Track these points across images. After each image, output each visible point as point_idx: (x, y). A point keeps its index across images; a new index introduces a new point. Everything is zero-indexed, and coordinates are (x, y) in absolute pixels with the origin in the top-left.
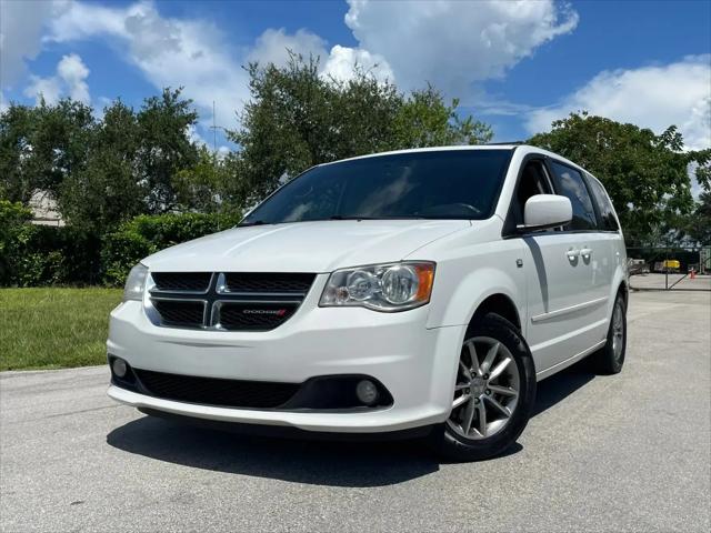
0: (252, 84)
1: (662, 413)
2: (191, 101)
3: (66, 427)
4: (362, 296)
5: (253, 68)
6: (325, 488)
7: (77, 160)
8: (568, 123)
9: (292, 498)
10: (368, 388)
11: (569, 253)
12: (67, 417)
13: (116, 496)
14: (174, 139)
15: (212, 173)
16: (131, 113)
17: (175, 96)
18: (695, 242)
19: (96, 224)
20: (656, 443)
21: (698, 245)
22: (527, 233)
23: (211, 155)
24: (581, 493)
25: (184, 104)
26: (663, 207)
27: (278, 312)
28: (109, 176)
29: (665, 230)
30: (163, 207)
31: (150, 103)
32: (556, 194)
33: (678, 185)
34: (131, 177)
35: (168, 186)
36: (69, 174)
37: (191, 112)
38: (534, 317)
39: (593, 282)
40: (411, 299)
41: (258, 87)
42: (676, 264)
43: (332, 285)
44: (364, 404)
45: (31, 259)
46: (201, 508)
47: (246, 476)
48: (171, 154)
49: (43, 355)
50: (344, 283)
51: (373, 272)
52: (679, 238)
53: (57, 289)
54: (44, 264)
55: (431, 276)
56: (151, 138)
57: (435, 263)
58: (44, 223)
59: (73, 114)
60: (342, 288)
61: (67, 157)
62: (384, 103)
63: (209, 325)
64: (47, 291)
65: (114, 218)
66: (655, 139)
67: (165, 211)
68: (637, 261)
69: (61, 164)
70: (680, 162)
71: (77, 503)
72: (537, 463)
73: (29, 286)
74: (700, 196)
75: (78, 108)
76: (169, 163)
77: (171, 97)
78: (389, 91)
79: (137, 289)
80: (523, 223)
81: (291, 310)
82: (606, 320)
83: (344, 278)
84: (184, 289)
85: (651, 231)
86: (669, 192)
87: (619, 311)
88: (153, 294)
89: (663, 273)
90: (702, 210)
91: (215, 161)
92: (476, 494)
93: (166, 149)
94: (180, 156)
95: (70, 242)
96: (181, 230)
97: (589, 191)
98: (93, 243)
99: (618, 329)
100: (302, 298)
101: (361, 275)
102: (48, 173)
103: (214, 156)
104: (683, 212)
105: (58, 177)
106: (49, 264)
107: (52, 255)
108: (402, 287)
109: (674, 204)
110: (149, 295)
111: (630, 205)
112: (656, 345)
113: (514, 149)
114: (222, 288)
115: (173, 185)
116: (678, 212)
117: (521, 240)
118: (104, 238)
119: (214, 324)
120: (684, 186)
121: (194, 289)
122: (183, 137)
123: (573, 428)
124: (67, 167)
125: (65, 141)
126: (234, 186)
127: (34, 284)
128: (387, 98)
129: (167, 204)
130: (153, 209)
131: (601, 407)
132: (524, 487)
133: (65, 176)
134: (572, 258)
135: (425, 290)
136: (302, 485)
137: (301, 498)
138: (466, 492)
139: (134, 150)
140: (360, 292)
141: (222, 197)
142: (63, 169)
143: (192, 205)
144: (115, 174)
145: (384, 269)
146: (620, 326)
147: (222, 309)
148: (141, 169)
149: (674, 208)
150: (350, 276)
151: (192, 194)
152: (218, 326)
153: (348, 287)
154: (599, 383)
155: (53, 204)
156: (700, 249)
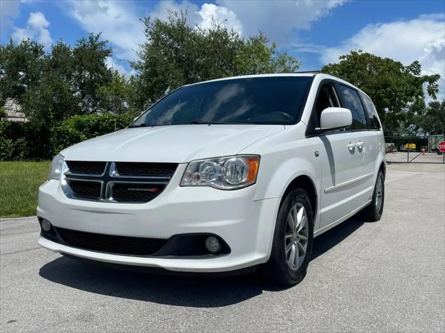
0: (146, 31)
1: (407, 249)
2: (107, 41)
3: (14, 262)
4: (210, 179)
5: (147, 21)
6: (184, 308)
7: (34, 79)
8: (349, 57)
9: (160, 315)
10: (214, 242)
11: (349, 145)
12: (16, 255)
13: (39, 315)
14: (96, 66)
15: (122, 88)
16: (69, 49)
17: (97, 38)
18: (426, 133)
19: (47, 121)
20: (404, 271)
21: (428, 135)
22: (322, 133)
23: (121, 76)
24: (355, 309)
25: (103, 43)
26: (406, 110)
27: (152, 190)
28: (54, 90)
29: (407, 125)
30: (91, 110)
31: (81, 43)
32: (342, 107)
33: (417, 97)
34: (69, 91)
35: (94, 96)
36: (29, 89)
37: (108, 48)
38: (326, 189)
39: (363, 160)
40: (244, 180)
41: (150, 33)
42: (413, 146)
43: (189, 171)
44: (211, 253)
45: (5, 143)
46: (97, 325)
47: (130, 300)
48: (95, 76)
49: (8, 208)
50: (197, 170)
51: (217, 162)
52: (416, 130)
53: (22, 163)
54: (14, 147)
55: (257, 164)
56: (82, 65)
57: (260, 156)
58: (13, 120)
59: (31, 49)
60: (196, 174)
61: (27, 77)
62: (232, 43)
63: (105, 198)
64: (15, 164)
65: (59, 117)
66: (403, 68)
67: (91, 113)
68: (390, 144)
69: (23, 82)
70: (418, 82)
71: (12, 321)
72: (326, 286)
73: (4, 160)
74: (429, 104)
75: (34, 45)
76: (93, 82)
77: (94, 39)
78: (235, 36)
79: (57, 171)
80: (320, 127)
81: (161, 188)
82: (372, 188)
83: (198, 167)
84: (88, 173)
85: (399, 126)
86: (411, 101)
87: (380, 180)
88: (67, 176)
89: (406, 151)
90: (430, 113)
91: (124, 81)
92: (285, 311)
93: (91, 73)
94: (101, 77)
95: (30, 132)
96: (102, 125)
97: (362, 103)
98: (45, 133)
99: (379, 193)
100: (168, 180)
101: (209, 164)
102: (15, 87)
103: (123, 77)
104: (420, 113)
105: (22, 90)
106: (17, 146)
107: (19, 140)
108: (238, 172)
109: (414, 108)
110: (65, 177)
111: (387, 110)
112: (402, 201)
113: (314, 76)
114: (114, 172)
115: (97, 96)
116: (416, 113)
117: (318, 138)
118: (52, 130)
119: (108, 197)
120: (420, 97)
121: (94, 173)
122: (103, 65)
123: (350, 260)
124: (27, 84)
125: (26, 67)
126: (136, 97)
127: (8, 159)
128: (233, 40)
129: (93, 108)
130: (85, 112)
131: (368, 245)
132: (317, 305)
133: (26, 90)
134: (351, 149)
135: (253, 175)
136: (168, 306)
137: (167, 316)
138: (279, 309)
139: (71, 73)
140: (209, 175)
141: (129, 103)
142: (25, 85)
143: (109, 109)
144: (58, 89)
145: (225, 160)
146: (380, 190)
147: (114, 187)
148: (76, 85)
149: (414, 111)
150: (202, 165)
151: (108, 102)
152: (111, 199)
153: (200, 173)
154: (367, 227)
155: (19, 108)
156: (428, 137)
